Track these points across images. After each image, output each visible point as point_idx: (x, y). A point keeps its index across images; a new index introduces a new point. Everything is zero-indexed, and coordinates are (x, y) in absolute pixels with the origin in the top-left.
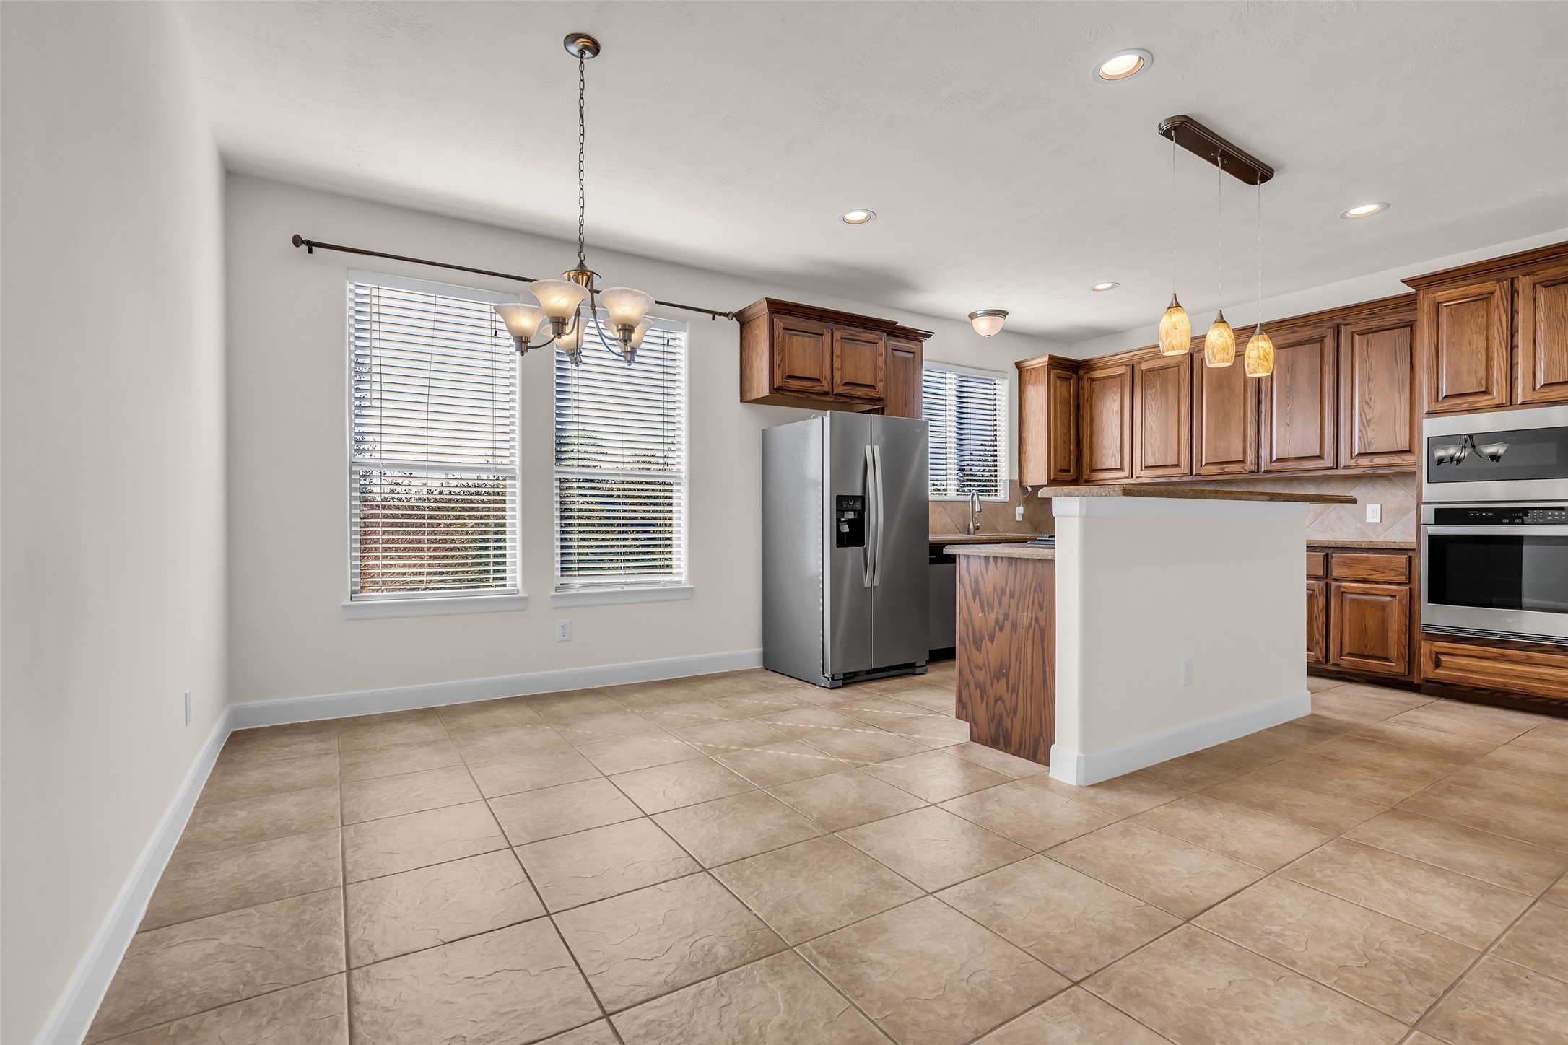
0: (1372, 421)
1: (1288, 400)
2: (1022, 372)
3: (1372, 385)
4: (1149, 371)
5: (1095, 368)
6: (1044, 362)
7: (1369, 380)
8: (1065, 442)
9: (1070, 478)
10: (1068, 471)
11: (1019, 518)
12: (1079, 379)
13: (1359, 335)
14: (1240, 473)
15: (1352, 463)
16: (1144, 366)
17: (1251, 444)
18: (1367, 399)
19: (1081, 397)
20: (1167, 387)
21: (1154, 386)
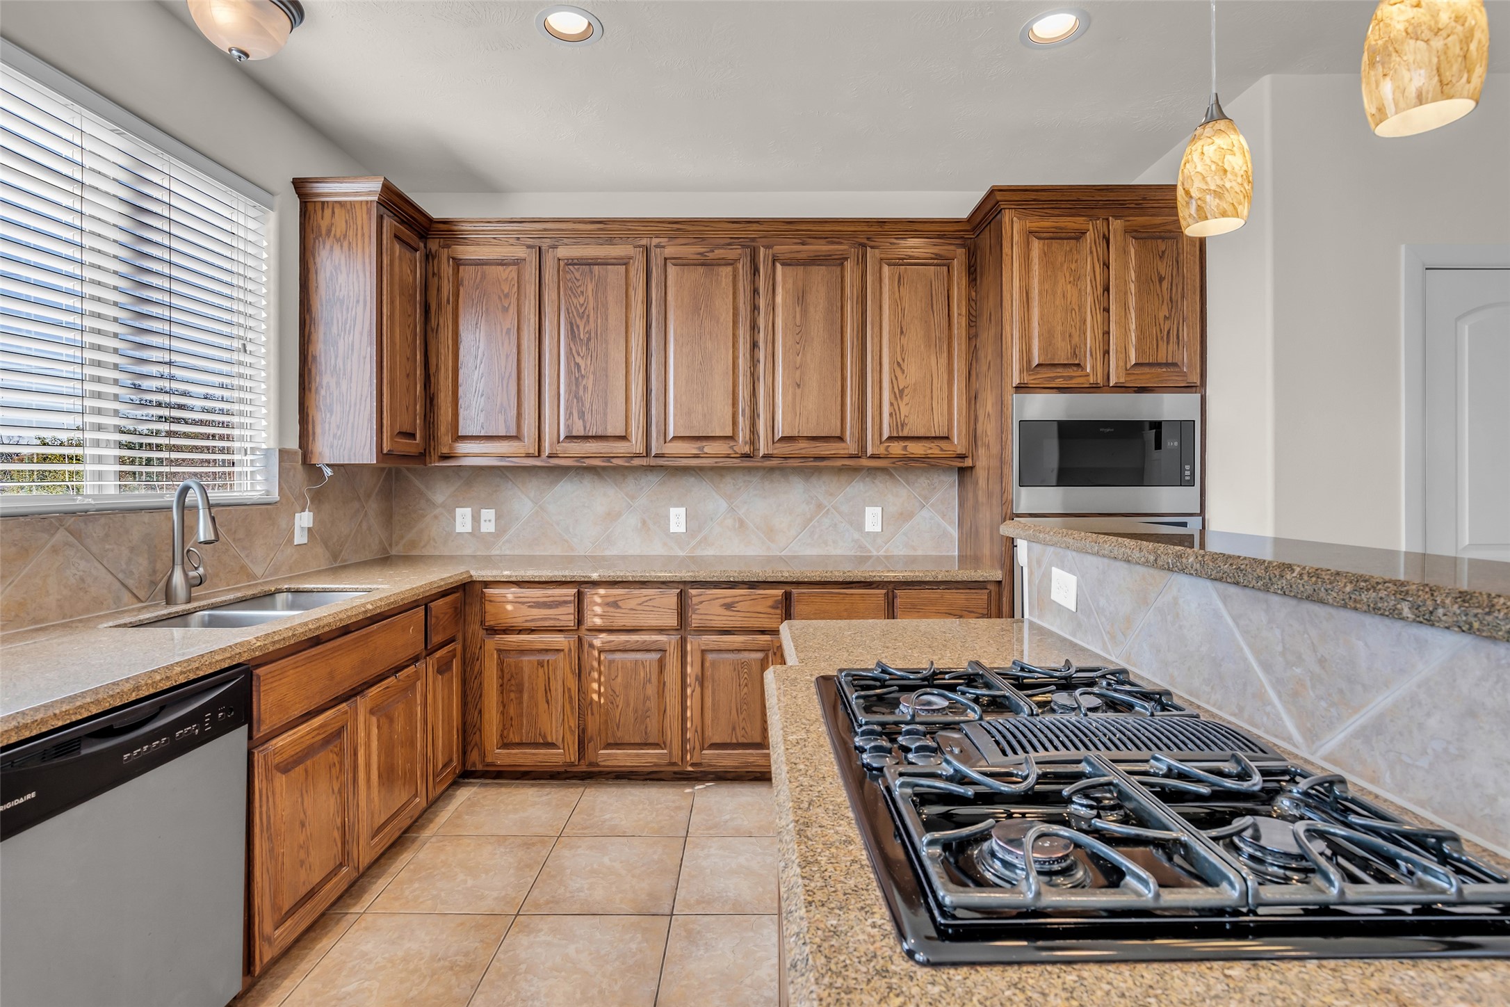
0: (906, 391)
1: (798, 346)
2: (310, 207)
3: (904, 341)
4: (574, 262)
5: (463, 241)
6: (369, 193)
7: (902, 332)
8: (408, 375)
9: (413, 451)
10: (409, 436)
11: (300, 538)
12: (429, 257)
13: (889, 265)
14: (728, 456)
15: (881, 450)
17: (743, 411)
18: (900, 360)
19: (433, 293)
20: (606, 297)
21: (582, 292)
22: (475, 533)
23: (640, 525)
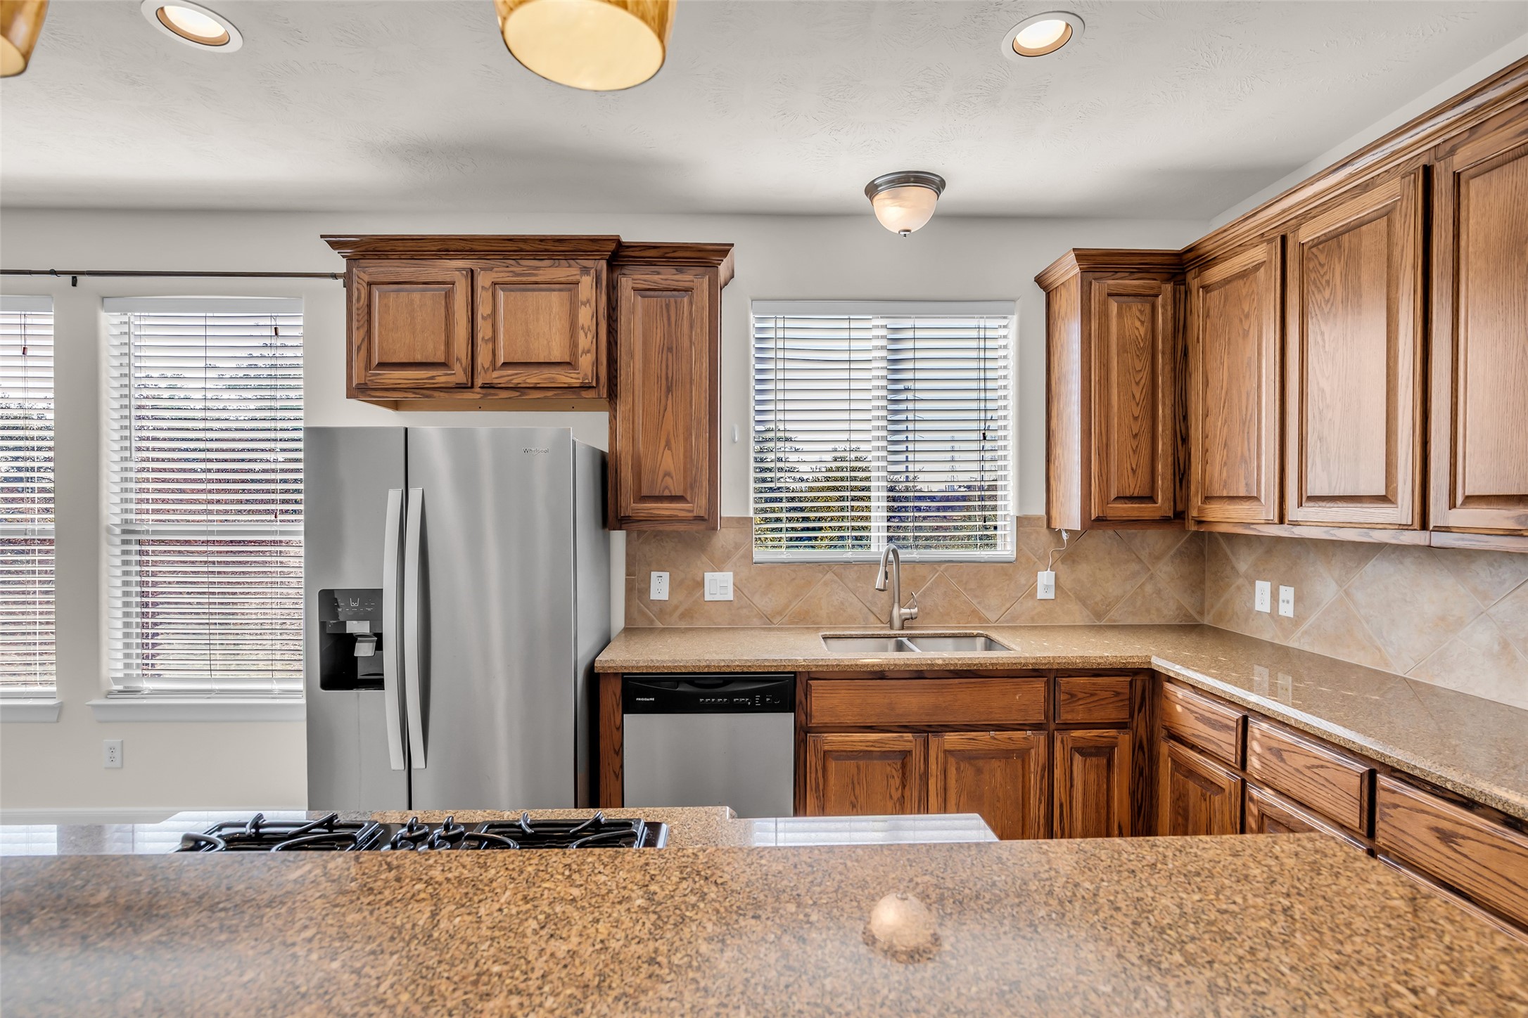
2: (1051, 294)
4: (1318, 243)
5: (1210, 262)
6: (1074, 267)
10: (1151, 499)
11: (1044, 593)
12: (1186, 294)
16: (1307, 234)
20: (1359, 277)
21: (1328, 282)
22: (1274, 614)
23: (1496, 647)
